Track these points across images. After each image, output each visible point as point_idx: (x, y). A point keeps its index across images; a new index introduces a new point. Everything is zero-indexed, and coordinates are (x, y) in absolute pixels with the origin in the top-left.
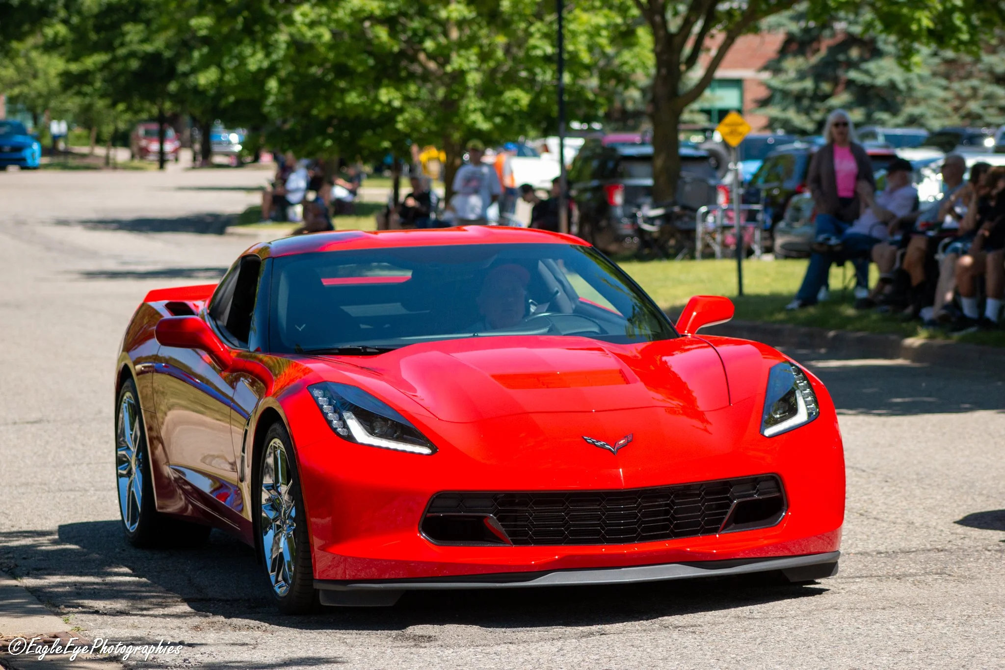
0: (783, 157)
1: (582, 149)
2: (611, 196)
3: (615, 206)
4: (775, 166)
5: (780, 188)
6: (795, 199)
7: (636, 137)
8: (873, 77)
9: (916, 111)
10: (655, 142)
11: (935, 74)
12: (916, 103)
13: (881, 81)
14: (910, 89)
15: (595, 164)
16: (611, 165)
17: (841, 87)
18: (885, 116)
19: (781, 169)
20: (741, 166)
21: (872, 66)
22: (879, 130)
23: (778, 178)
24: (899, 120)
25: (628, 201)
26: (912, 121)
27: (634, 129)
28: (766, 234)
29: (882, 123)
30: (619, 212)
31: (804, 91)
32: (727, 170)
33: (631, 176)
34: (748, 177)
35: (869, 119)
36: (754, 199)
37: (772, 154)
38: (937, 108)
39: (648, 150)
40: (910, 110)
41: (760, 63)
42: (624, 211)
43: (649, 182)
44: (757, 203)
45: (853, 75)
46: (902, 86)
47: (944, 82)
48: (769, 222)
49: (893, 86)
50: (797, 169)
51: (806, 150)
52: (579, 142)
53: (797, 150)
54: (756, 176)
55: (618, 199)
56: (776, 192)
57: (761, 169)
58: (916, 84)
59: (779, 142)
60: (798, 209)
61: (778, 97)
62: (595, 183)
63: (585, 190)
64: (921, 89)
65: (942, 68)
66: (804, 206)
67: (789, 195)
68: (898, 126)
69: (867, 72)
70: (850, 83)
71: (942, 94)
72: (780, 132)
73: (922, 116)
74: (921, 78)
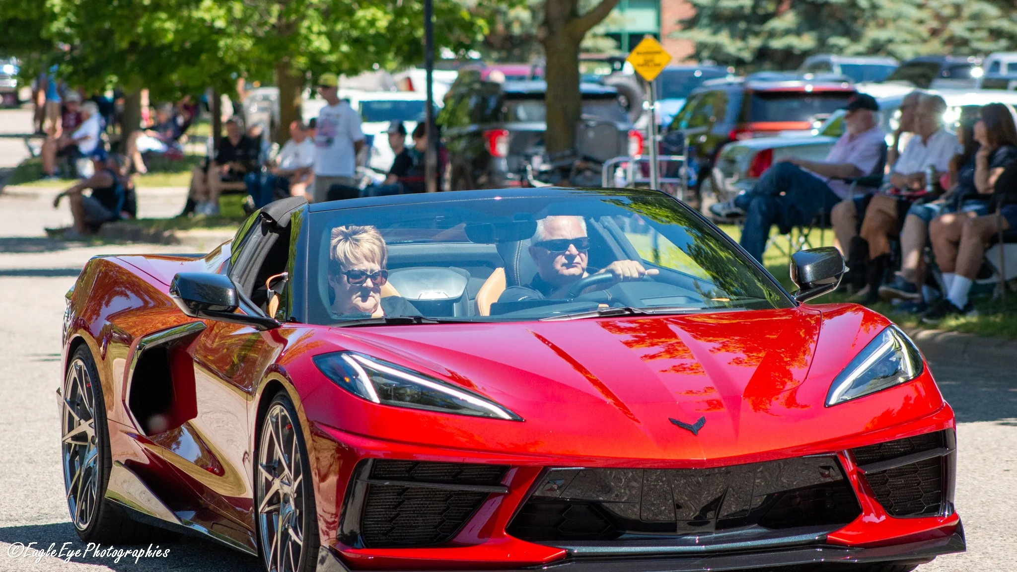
0: (711, 94)
1: (456, 85)
2: (493, 145)
3: (498, 157)
4: (701, 105)
5: (708, 134)
6: (728, 148)
7: (525, 69)
9: (882, 35)
10: (549, 76)
12: (882, 25)
14: (875, 7)
15: (472, 102)
16: (492, 103)
17: (785, 5)
18: (842, 42)
19: (707, 110)
20: (658, 105)
22: (834, 59)
23: (706, 121)
24: (861, 46)
25: (513, 151)
26: (877, 48)
27: (522, 60)
28: (691, 193)
29: (839, 50)
30: (503, 165)
31: (740, 9)
32: (641, 112)
33: (517, 119)
34: (668, 120)
36: (674, 148)
37: (699, 91)
38: (909, 31)
39: (540, 86)
40: (873, 34)
42: (509, 164)
43: (542, 126)
44: (679, 153)
48: (694, 177)
50: (731, 110)
51: (741, 84)
52: (452, 76)
53: (730, 85)
54: (677, 119)
55: (502, 148)
56: (703, 139)
57: (684, 109)
59: (707, 76)
60: (732, 162)
61: (706, 19)
62: (472, 128)
63: (460, 137)
64: (888, 7)
66: (739, 157)
67: (720, 143)
68: (860, 54)
71: (915, 13)
72: (708, 65)
73: (891, 40)
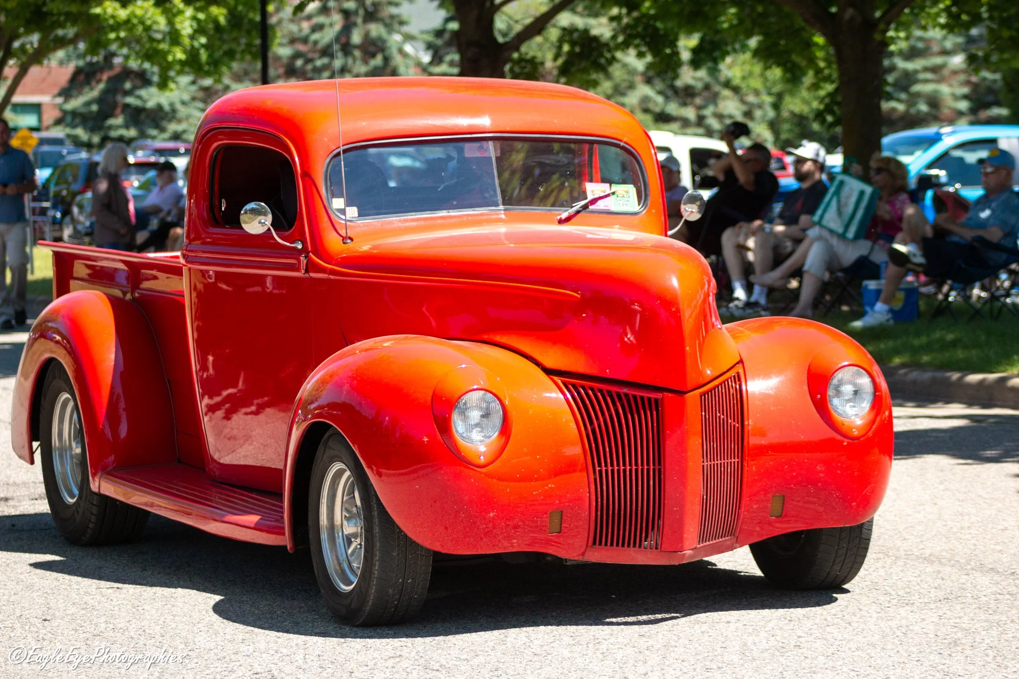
0: (71, 164)
4: (63, 172)
5: (67, 189)
6: (78, 198)
8: (145, 101)
9: (179, 128)
11: (194, 99)
12: (179, 121)
13: (150, 104)
14: (174, 111)
17: (119, 110)
18: (154, 132)
19: (68, 175)
21: (143, 93)
22: (149, 142)
23: (66, 181)
24: (166, 135)
26: (176, 137)
28: (56, 227)
29: (154, 138)
31: (91, 112)
35: (143, 135)
36: (44, 198)
37: (62, 163)
40: (173, 127)
41: (56, 91)
44: (47, 201)
45: (130, 100)
46: (167, 108)
47: (201, 105)
48: (58, 216)
49: (160, 107)
50: (82, 174)
51: (88, 159)
53: (81, 159)
54: (48, 180)
56: (64, 193)
57: (52, 174)
58: (179, 106)
59: (69, 153)
60: (82, 206)
61: (69, 119)
64: (182, 111)
65: (200, 95)
66: (85, 203)
67: (74, 195)
68: (165, 140)
69: (139, 97)
70: (127, 106)
72: (71, 146)
73: (184, 132)
74: (183, 103)
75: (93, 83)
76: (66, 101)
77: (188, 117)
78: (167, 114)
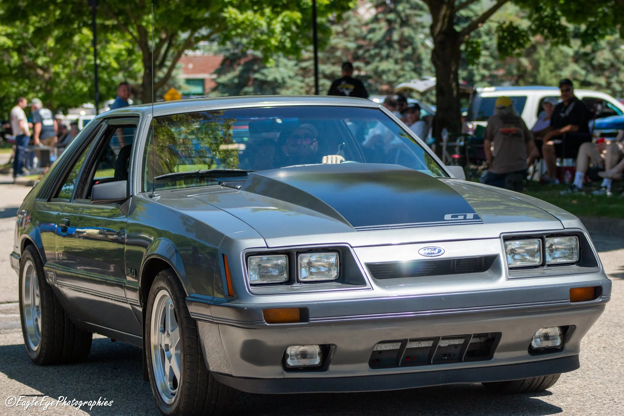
8: (266, 76)
9: (288, 93)
11: (296, 75)
12: (288, 88)
13: (270, 78)
14: (284, 82)
17: (250, 83)
21: (265, 71)
31: (234, 84)
38: (298, 91)
40: (284, 92)
41: (212, 70)
45: (257, 76)
46: (280, 80)
47: (300, 78)
49: (276, 80)
58: (288, 80)
61: (220, 88)
64: (289, 82)
65: (301, 72)
69: (263, 74)
70: (256, 79)
71: (300, 84)
74: (290, 77)
75: (235, 66)
76: (219, 77)
77: (293, 86)
78: (280, 84)
